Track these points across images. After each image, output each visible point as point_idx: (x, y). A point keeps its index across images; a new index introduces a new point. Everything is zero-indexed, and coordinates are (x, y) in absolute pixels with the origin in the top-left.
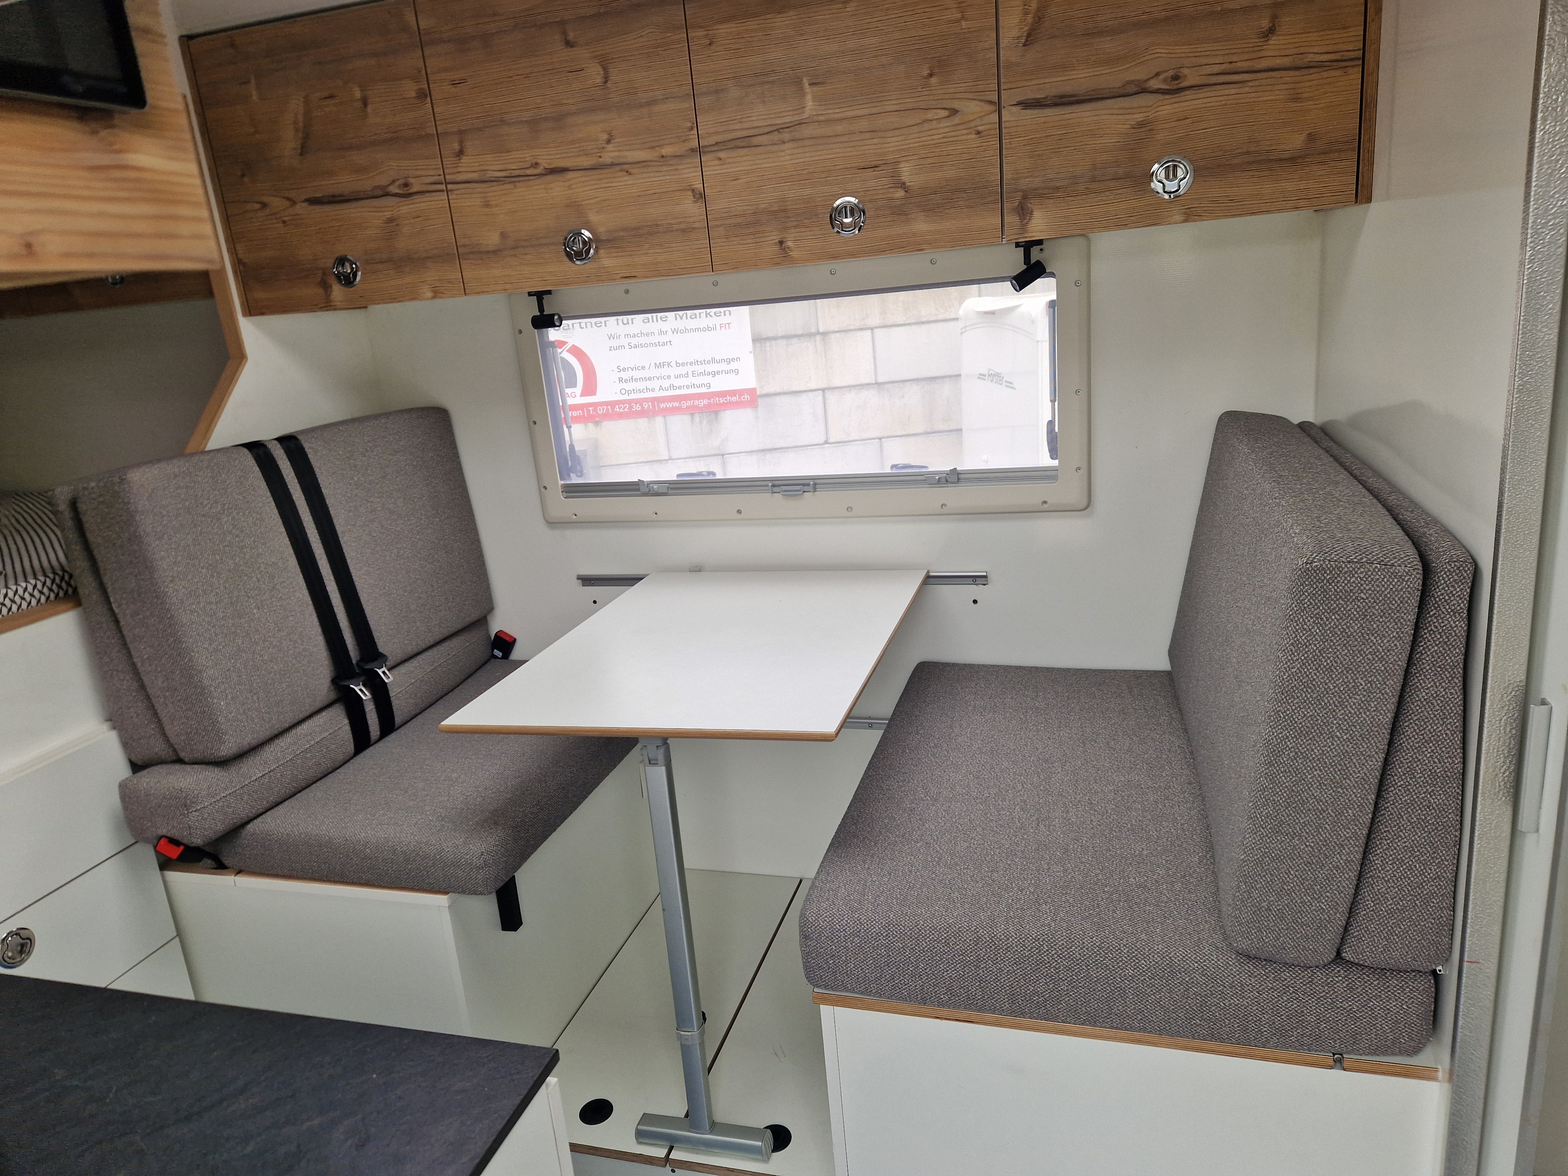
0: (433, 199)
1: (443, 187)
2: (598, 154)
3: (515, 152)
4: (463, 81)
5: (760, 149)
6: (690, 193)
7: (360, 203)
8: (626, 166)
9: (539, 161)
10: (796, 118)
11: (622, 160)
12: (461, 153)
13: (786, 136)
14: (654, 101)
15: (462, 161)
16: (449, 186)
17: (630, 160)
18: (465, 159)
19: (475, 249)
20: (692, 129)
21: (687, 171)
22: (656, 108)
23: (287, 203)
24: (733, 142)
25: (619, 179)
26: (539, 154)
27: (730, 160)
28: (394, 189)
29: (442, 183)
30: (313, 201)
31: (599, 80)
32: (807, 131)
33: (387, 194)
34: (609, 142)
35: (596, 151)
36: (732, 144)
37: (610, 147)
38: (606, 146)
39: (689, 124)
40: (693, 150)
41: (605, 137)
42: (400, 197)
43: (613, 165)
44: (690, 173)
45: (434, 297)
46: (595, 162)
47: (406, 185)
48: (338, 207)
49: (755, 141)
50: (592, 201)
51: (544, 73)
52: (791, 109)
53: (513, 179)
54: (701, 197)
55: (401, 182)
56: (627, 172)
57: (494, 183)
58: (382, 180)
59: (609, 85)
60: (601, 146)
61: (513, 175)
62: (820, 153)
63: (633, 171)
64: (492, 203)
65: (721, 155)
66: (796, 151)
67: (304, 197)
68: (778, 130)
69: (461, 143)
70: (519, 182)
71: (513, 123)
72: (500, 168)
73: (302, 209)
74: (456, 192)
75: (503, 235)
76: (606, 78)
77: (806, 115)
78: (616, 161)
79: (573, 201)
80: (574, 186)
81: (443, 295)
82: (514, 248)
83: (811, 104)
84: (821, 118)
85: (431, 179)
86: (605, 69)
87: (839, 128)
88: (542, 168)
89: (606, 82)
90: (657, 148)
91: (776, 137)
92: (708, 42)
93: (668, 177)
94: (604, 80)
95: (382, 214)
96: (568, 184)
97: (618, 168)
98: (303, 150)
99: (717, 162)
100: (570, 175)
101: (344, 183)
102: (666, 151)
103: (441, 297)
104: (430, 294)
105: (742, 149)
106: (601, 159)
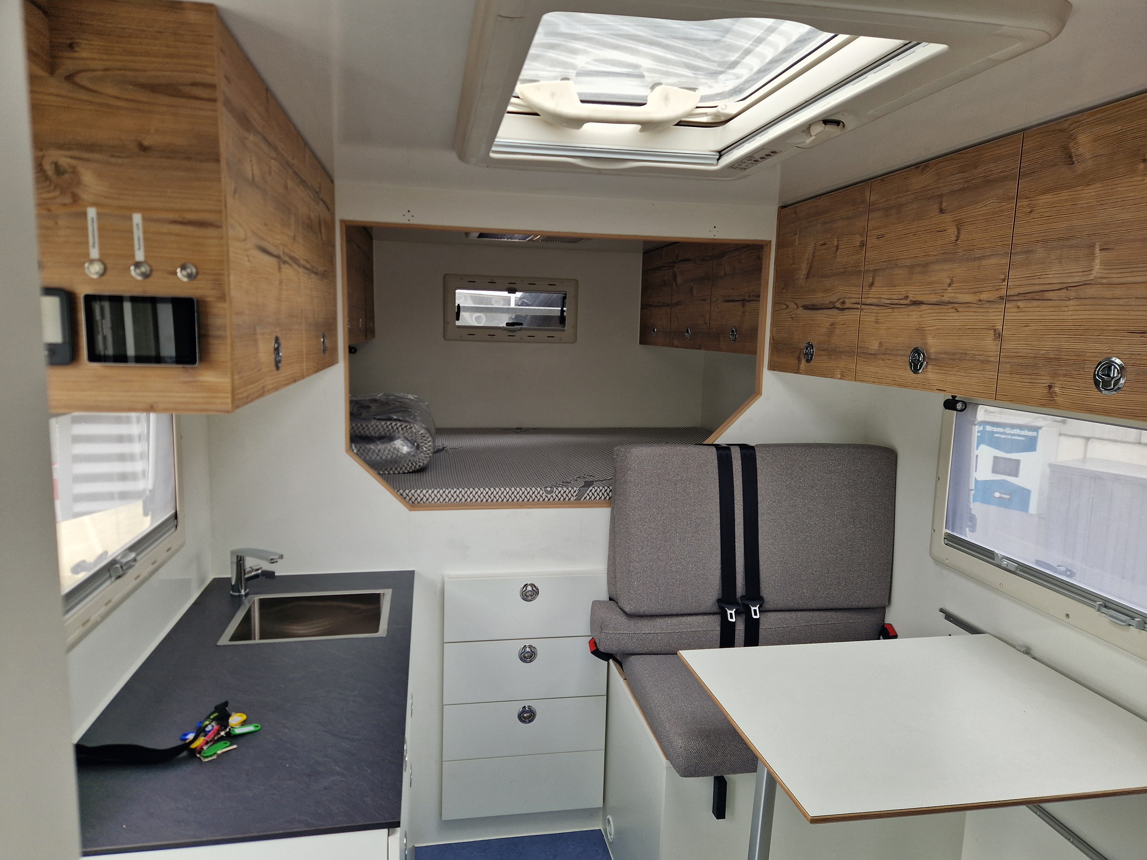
0: (852, 313)
1: (859, 306)
2: (942, 294)
3: (898, 287)
4: (882, 236)
5: (1050, 303)
6: (992, 332)
7: (821, 311)
8: (956, 305)
9: (909, 295)
10: (1084, 279)
11: (955, 300)
12: (872, 285)
13: (1072, 294)
14: (984, 256)
15: (872, 290)
16: (863, 306)
17: (960, 301)
18: (873, 289)
19: (866, 351)
20: (1004, 280)
21: (993, 314)
22: (984, 262)
23: (795, 307)
24: (1032, 294)
25: (949, 314)
26: (910, 290)
27: (1026, 309)
28: (838, 305)
29: (859, 304)
30: (806, 307)
31: (953, 238)
32: (1090, 291)
33: (834, 308)
34: (950, 285)
35: (941, 291)
36: (1029, 296)
37: (950, 289)
38: (948, 288)
39: (1003, 277)
40: (1001, 298)
41: (949, 281)
42: (840, 310)
43: (949, 303)
44: (995, 316)
45: (840, 379)
46: (939, 299)
47: (843, 303)
48: (814, 312)
49: (1049, 295)
50: (931, 328)
51: (924, 232)
52: (1081, 270)
53: (893, 305)
54: (999, 336)
55: (842, 300)
56: (956, 309)
57: (884, 308)
58: (834, 299)
59: (958, 242)
60: (945, 288)
61: (894, 303)
62: (1098, 312)
63: (959, 309)
64: (880, 321)
65: (1020, 304)
66: (1078, 308)
67: (802, 304)
68: (1067, 288)
69: (874, 277)
70: (896, 308)
71: (901, 266)
72: (889, 297)
73: (800, 311)
74: (865, 311)
75: (881, 344)
76: (958, 237)
77: (1092, 277)
78: (951, 301)
79: (921, 326)
80: (924, 316)
81: (846, 378)
82: (884, 354)
83: (1098, 267)
84: (1104, 281)
85: (855, 301)
86: (959, 230)
87: (1118, 292)
88: (909, 300)
89: (957, 240)
90: (978, 294)
91: (1063, 293)
92: (1029, 210)
93: (980, 317)
94: (956, 239)
95: (829, 319)
96: (920, 313)
97: (950, 306)
98: (808, 276)
99: (1016, 310)
100: (924, 307)
101: (818, 298)
102: (984, 296)
103: (843, 379)
104: (839, 376)
105: (1037, 301)
106: (943, 298)
